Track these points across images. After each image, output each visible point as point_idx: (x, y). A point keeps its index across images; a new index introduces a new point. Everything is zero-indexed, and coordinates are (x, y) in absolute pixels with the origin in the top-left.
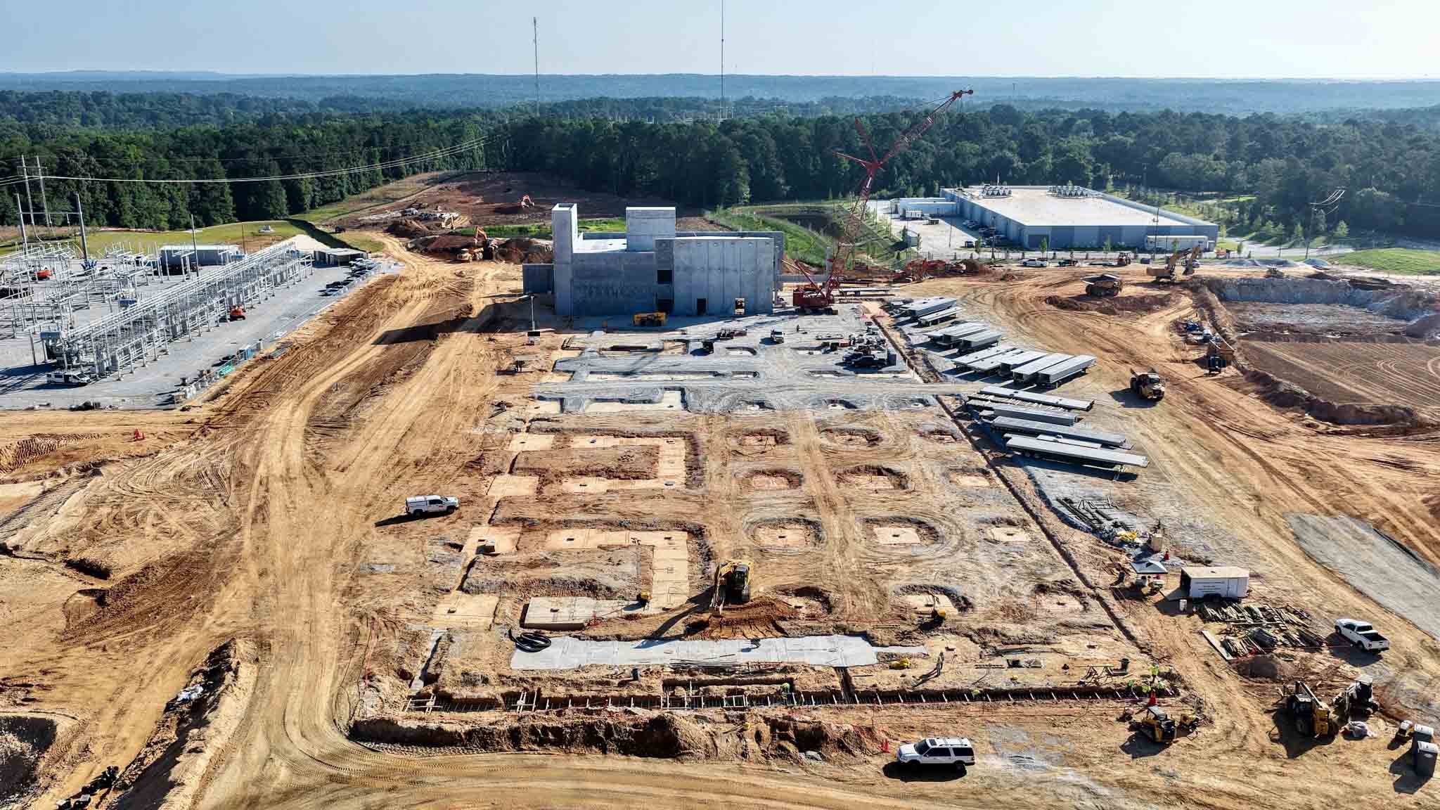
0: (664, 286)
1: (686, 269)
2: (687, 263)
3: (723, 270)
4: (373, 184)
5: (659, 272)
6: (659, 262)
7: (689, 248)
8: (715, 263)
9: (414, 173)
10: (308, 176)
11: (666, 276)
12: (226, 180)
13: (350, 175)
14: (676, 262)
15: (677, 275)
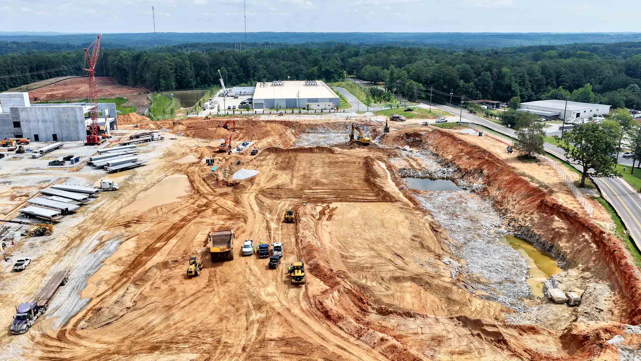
0: (17, 129)
1: (26, 121)
2: (26, 118)
3: (44, 121)
5: (14, 122)
6: (13, 118)
7: (27, 111)
8: (40, 118)
11: (17, 124)
14: (21, 118)
15: (22, 124)
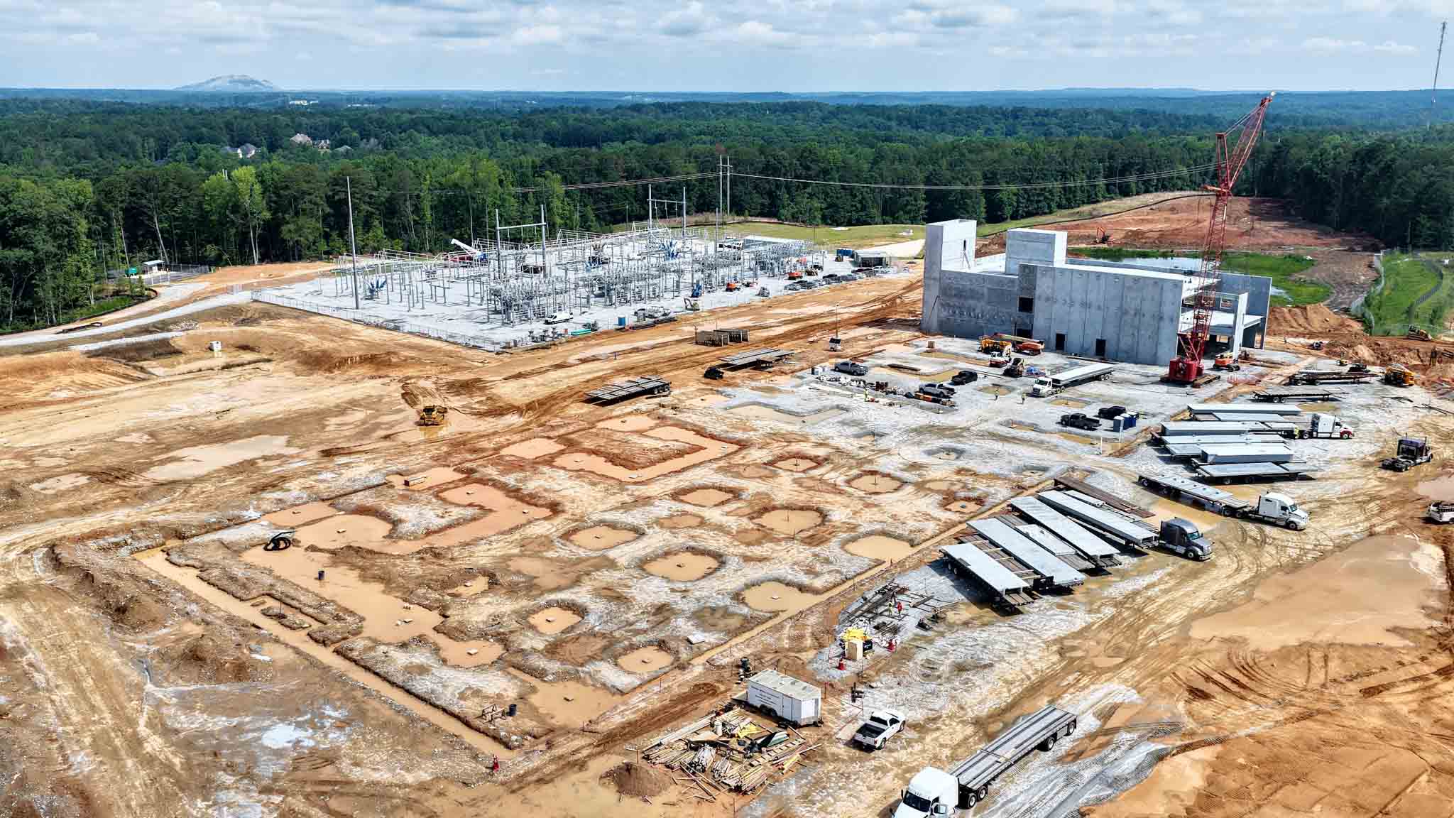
0: (1024, 314)
1: (1048, 299)
2: (1049, 292)
3: (1086, 305)
4: (1092, 200)
5: (1021, 299)
6: (1022, 289)
7: (1054, 278)
8: (1078, 297)
9: (1147, 191)
10: (1013, 188)
11: (1027, 305)
12: (922, 187)
13: (1064, 189)
14: (1038, 292)
15: (1038, 305)
